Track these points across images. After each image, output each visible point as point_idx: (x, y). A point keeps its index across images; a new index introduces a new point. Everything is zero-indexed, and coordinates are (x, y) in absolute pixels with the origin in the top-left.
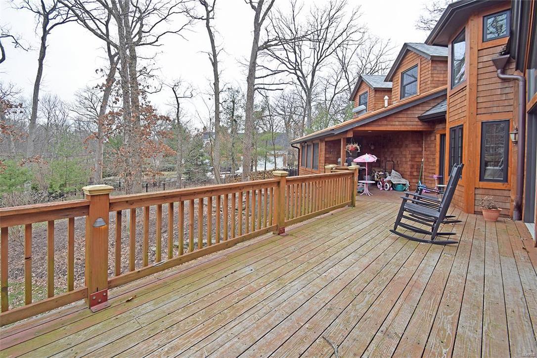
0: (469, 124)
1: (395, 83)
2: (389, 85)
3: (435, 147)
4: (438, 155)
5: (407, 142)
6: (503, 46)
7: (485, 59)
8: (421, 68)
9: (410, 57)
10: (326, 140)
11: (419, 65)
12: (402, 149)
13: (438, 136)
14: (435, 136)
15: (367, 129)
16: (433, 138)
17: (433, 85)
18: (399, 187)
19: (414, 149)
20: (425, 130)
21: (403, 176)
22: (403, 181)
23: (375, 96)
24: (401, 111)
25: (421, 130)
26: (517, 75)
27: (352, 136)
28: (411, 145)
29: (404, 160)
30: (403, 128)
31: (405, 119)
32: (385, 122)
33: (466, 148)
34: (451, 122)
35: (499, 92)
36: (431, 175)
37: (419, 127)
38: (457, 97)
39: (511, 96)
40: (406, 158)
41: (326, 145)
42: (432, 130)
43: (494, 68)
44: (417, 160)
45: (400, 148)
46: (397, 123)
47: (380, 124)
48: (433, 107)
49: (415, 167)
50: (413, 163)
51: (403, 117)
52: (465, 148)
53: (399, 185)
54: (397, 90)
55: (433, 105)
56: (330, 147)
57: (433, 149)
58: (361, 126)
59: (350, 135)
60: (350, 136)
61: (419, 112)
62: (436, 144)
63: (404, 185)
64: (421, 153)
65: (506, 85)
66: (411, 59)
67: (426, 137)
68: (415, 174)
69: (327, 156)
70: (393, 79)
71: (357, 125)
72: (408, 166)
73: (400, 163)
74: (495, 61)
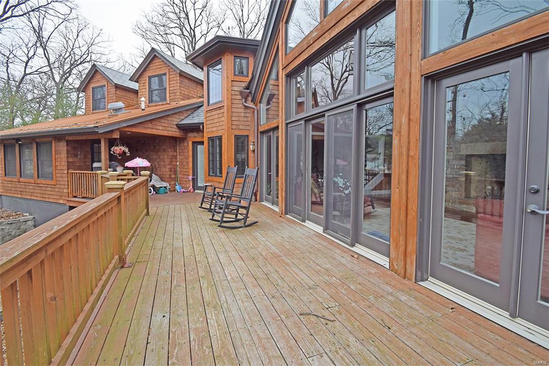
0: (228, 136)
1: (142, 85)
2: (134, 86)
3: (188, 152)
4: (191, 159)
5: (165, 147)
6: (246, 83)
7: (236, 89)
8: (169, 78)
9: (158, 64)
10: (67, 138)
11: (167, 73)
12: (159, 154)
13: (190, 143)
14: (188, 143)
15: (134, 130)
16: (186, 144)
17: (181, 97)
18: (162, 190)
19: (171, 154)
20: (181, 136)
21: (162, 180)
22: (165, 184)
23: (116, 93)
24: (163, 117)
25: (178, 136)
26: (252, 105)
27: (119, 137)
28: (170, 150)
29: (162, 164)
30: (165, 133)
31: (166, 125)
32: (150, 125)
33: (226, 153)
34: (209, 132)
35: (243, 115)
36: (185, 177)
37: (177, 133)
38: (214, 113)
39: (249, 119)
40: (164, 161)
41: (67, 145)
42: (185, 137)
43: (239, 97)
44: (174, 163)
45: (157, 152)
46: (161, 128)
47: (146, 126)
48: (186, 117)
49: (173, 170)
50: (171, 166)
51: (164, 122)
52: (224, 153)
53: (162, 189)
54: (144, 93)
55: (186, 115)
56: (74, 148)
57: (186, 154)
58: (127, 126)
59: (116, 135)
60: (116, 137)
61: (176, 120)
62: (188, 149)
63: (165, 187)
64: (176, 157)
65: (247, 111)
66: (159, 67)
67: (180, 143)
68: (173, 176)
69: (71, 160)
70: (139, 80)
71: (124, 125)
72: (167, 170)
73: (158, 167)
74: (241, 93)
